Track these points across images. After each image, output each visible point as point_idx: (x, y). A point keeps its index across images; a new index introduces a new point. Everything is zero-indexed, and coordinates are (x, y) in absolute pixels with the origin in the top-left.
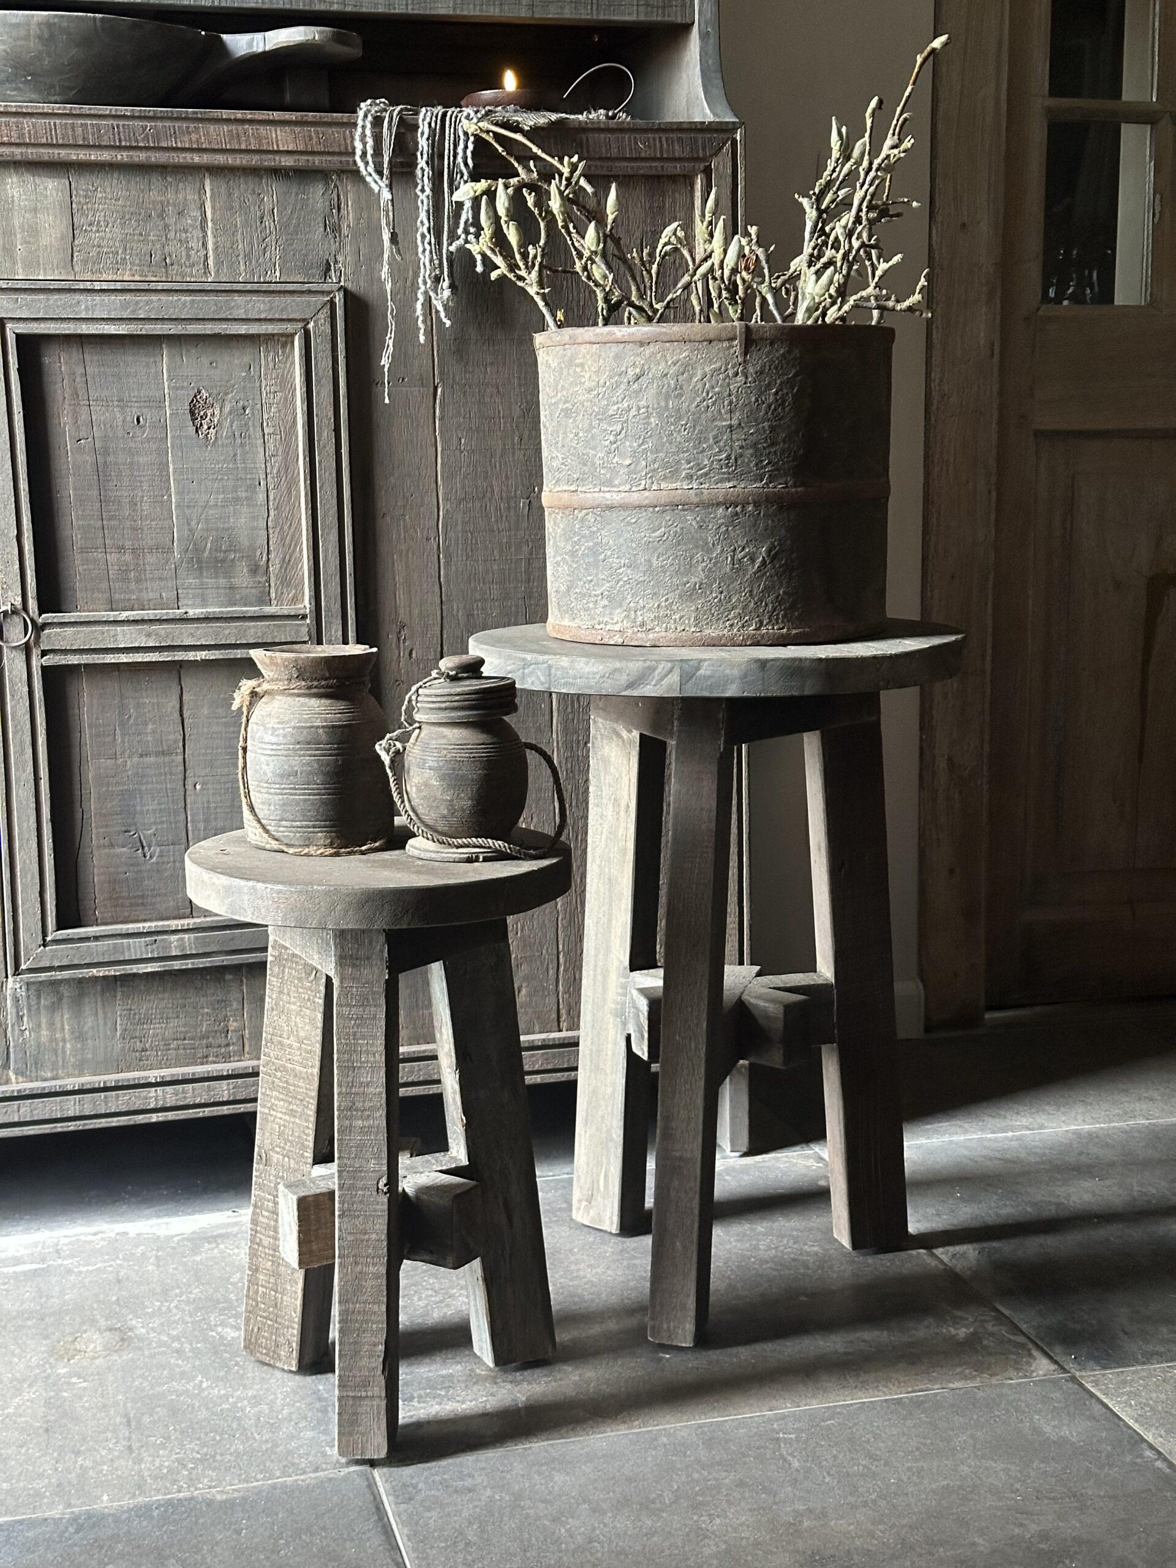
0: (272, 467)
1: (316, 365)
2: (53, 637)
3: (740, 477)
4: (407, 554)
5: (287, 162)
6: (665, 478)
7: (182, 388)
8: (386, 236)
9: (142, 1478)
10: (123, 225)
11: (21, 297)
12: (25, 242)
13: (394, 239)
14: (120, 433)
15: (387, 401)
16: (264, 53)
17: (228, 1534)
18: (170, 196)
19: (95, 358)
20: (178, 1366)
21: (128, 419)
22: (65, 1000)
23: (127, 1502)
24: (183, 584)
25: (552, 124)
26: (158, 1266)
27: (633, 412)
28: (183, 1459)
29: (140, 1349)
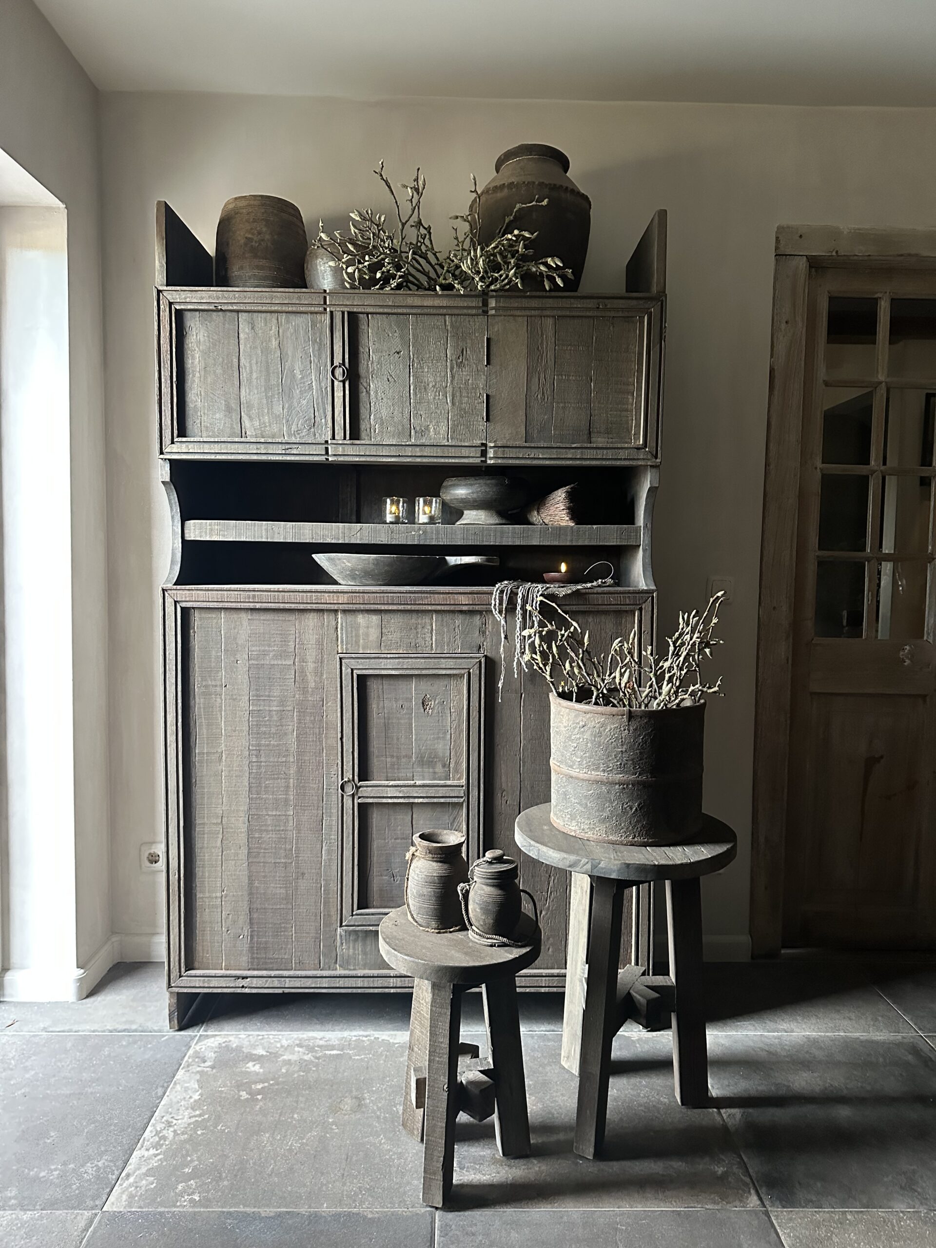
0: (453, 725)
1: (472, 687)
2: (363, 792)
3: (626, 773)
5: (465, 608)
6: (593, 770)
7: (420, 693)
8: (503, 636)
9: (343, 1194)
10: (401, 632)
11: (359, 661)
12: (363, 639)
13: (506, 638)
14: (394, 711)
15: (500, 702)
16: (461, 564)
17: (366, 1240)
18: (420, 621)
19: (387, 684)
20: (376, 1127)
21: (398, 706)
22: (360, 938)
23: (333, 1210)
24: (415, 771)
25: (573, 593)
26: (385, 1061)
27: (581, 740)
28: (361, 1187)
29: (363, 1112)
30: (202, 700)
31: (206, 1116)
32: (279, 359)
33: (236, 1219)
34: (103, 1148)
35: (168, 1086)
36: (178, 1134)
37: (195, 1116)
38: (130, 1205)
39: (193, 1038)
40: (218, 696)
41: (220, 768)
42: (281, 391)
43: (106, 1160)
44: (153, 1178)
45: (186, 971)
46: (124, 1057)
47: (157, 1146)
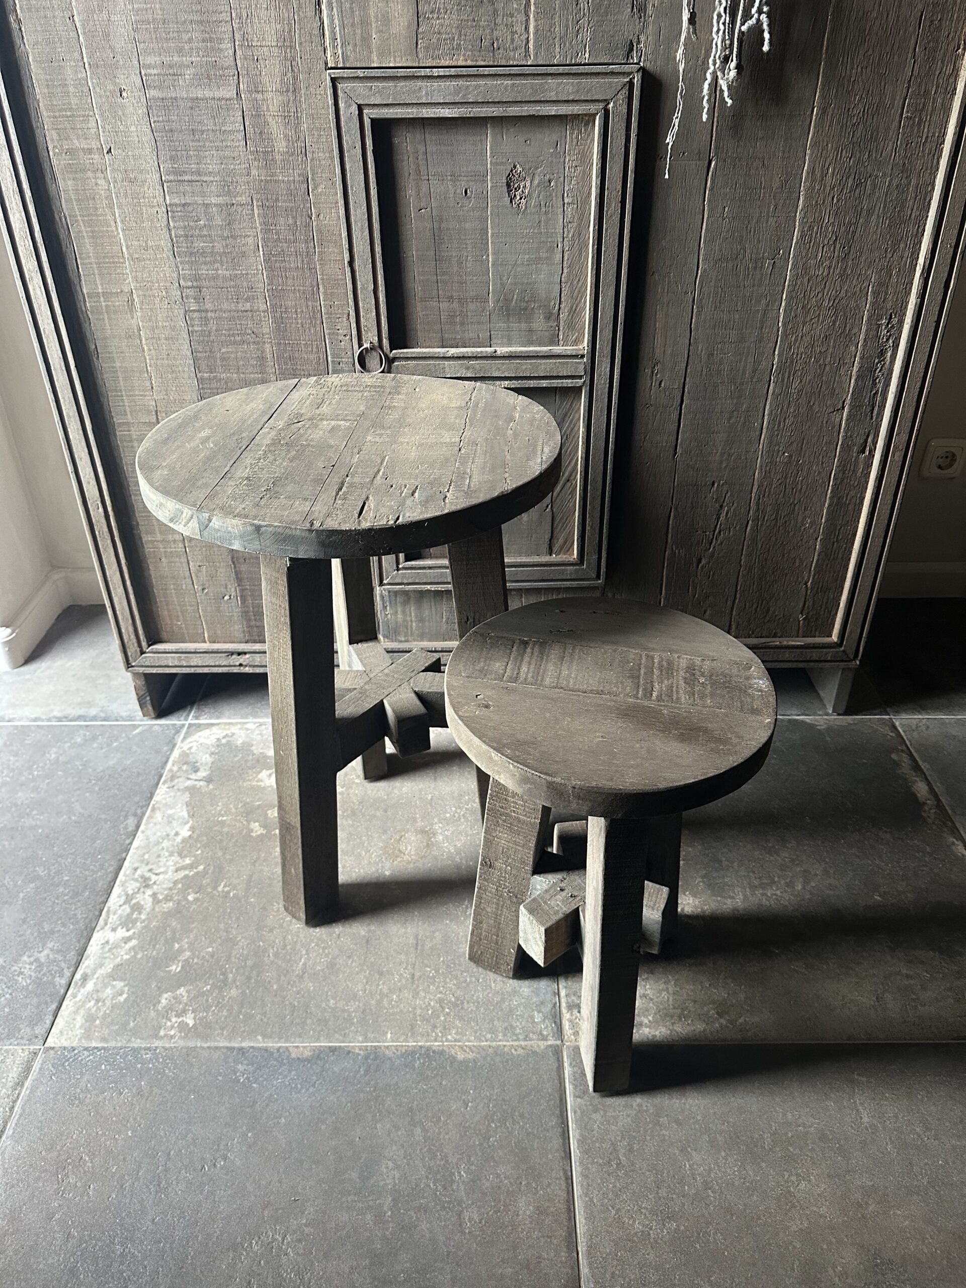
0: (568, 232)
1: (611, 142)
2: (400, 369)
4: (668, 306)
7: (502, 163)
8: (685, 16)
10: (459, 11)
11: (374, 85)
13: (692, 19)
14: (452, 203)
15: (667, 176)
17: (459, 1105)
19: (434, 138)
21: (458, 191)
23: (402, 1044)
24: (494, 327)
28: (443, 1001)
30: (70, 183)
31: (201, 868)
33: (252, 1064)
34: (47, 927)
35: (144, 814)
36: (159, 901)
37: (184, 868)
38: (87, 1035)
39: (178, 732)
40: (99, 174)
41: (133, 322)
43: (52, 950)
44: (122, 984)
45: (149, 646)
46: (78, 763)
47: (127, 922)
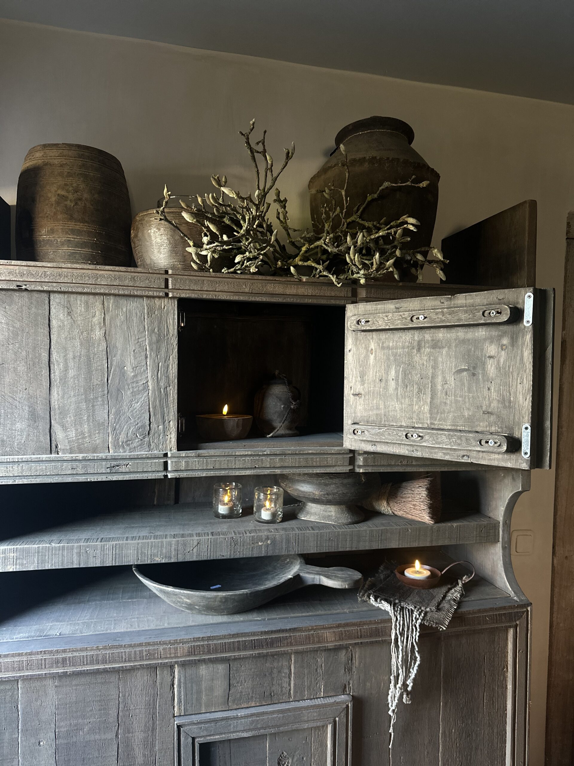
5: (330, 645)
7: (275, 752)
10: (253, 681)
11: (203, 726)
12: (206, 694)
18: (275, 664)
32: (105, 353)
42: (106, 392)
